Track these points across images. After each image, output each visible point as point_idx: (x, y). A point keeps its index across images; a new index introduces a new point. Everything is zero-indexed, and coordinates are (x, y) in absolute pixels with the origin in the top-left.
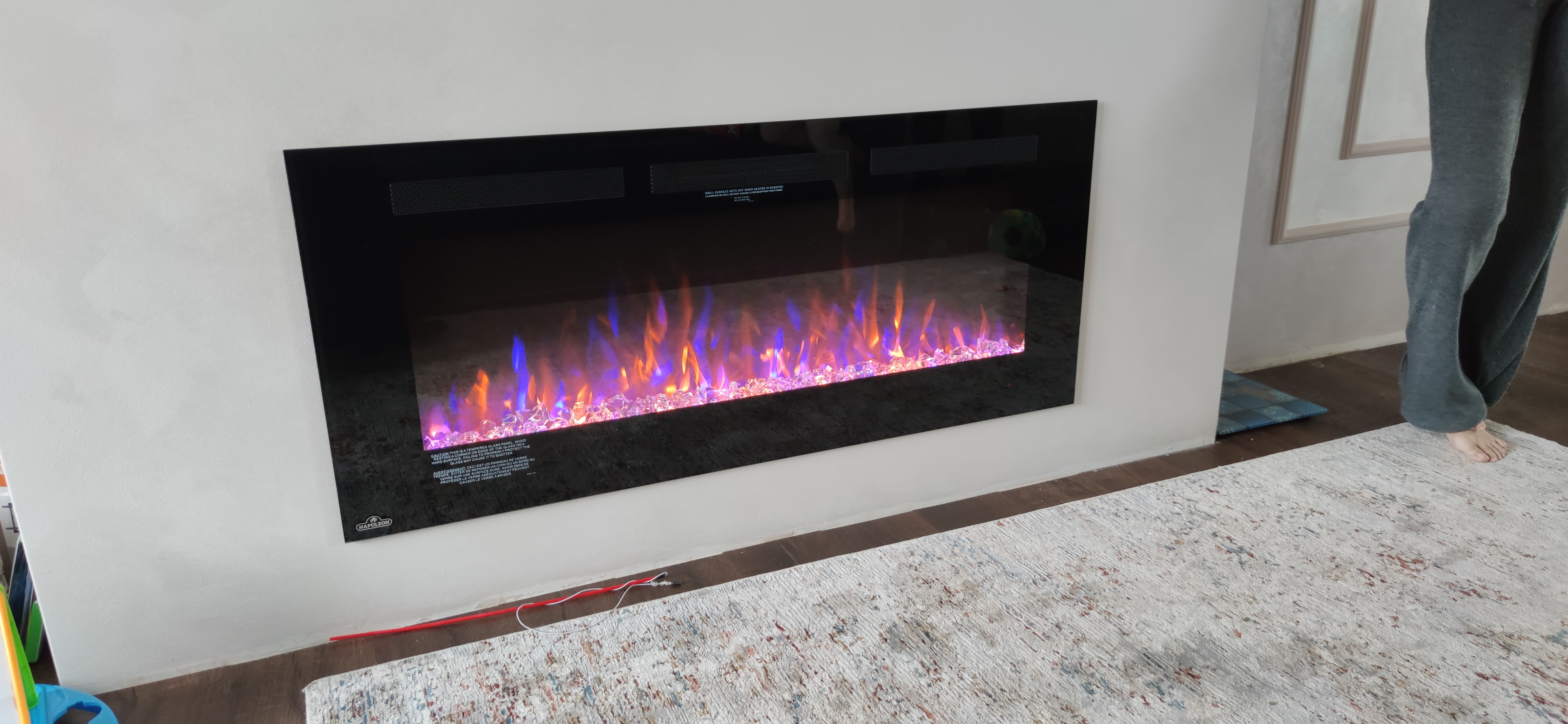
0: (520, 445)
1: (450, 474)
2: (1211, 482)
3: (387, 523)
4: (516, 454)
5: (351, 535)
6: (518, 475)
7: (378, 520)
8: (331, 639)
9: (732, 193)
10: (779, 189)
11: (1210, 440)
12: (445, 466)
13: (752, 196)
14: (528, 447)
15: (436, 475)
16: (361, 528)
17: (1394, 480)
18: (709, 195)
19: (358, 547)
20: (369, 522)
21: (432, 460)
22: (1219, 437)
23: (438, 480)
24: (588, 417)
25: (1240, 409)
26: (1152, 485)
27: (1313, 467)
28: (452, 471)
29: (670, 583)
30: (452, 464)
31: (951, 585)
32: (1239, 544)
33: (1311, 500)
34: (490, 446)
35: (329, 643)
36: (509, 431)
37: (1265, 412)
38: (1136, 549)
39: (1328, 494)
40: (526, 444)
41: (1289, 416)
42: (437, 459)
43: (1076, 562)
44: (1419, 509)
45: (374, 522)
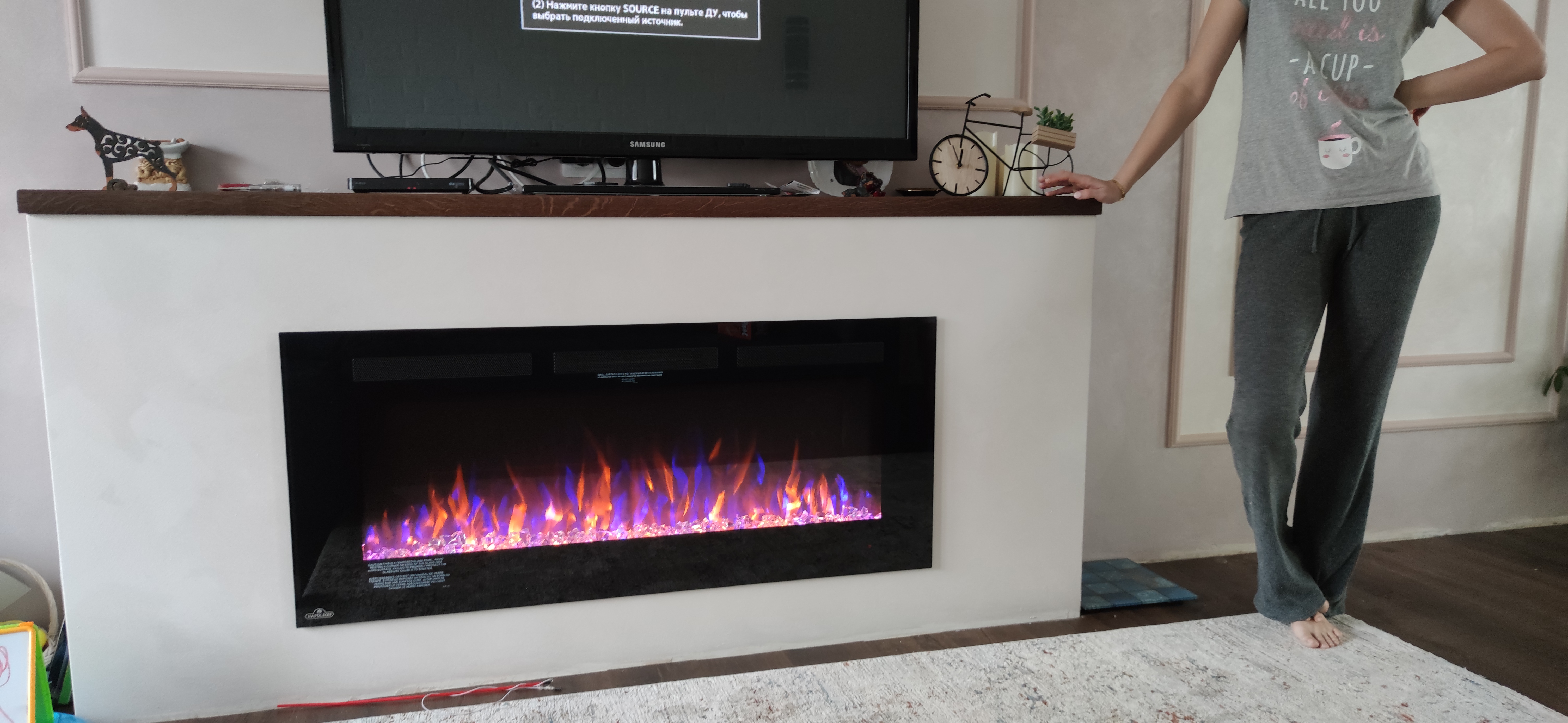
0: (439, 562)
1: (382, 580)
2: (1051, 645)
3: (329, 615)
4: (435, 569)
5: (302, 622)
6: (435, 586)
7: (323, 612)
8: (279, 706)
9: (620, 375)
10: (660, 374)
11: (1076, 614)
12: (379, 574)
13: (636, 378)
14: (445, 564)
15: (371, 580)
16: (310, 616)
17: (1217, 656)
18: (601, 376)
19: (307, 633)
20: (316, 613)
21: (369, 568)
22: (1083, 611)
23: (372, 584)
24: (497, 545)
25: (1117, 590)
26: (997, 645)
27: (1151, 640)
28: (384, 578)
29: (552, 688)
30: (384, 572)
31: (776, 706)
32: (1040, 694)
33: (1129, 666)
34: (415, 561)
35: (277, 710)
36: (431, 551)
37: (1139, 595)
38: (949, 690)
39: (1149, 662)
40: (443, 562)
41: (1161, 599)
42: (372, 568)
43: (889, 697)
44: (1222, 679)
45: (319, 613)
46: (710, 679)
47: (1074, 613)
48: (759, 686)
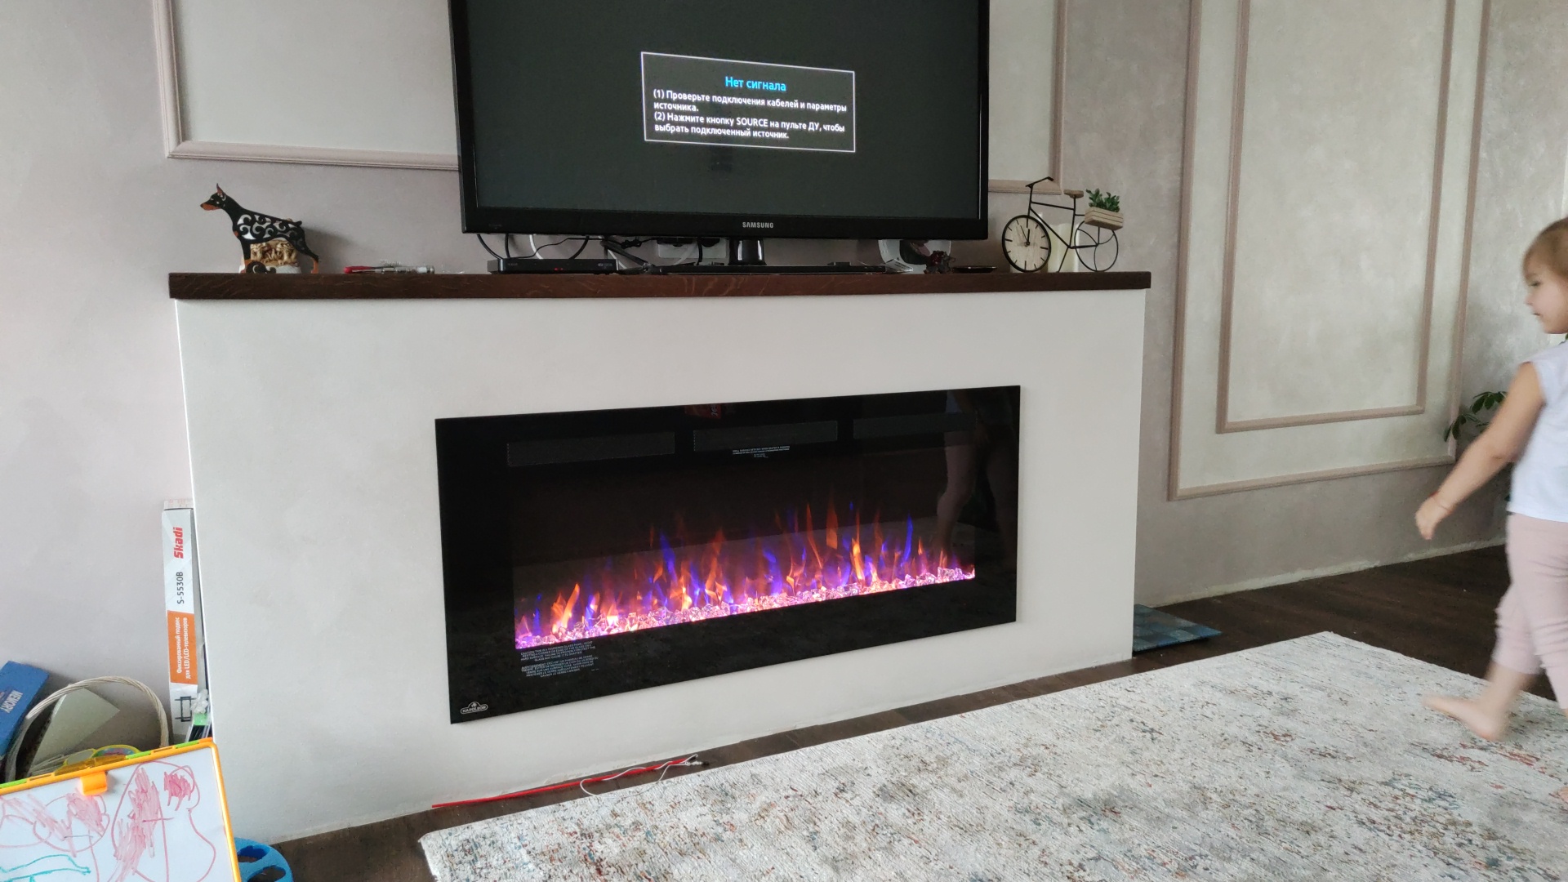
0: (588, 646)
1: (534, 669)
2: (1129, 684)
3: (484, 708)
4: (585, 653)
5: (457, 717)
6: (584, 671)
7: (478, 706)
8: (433, 806)
9: (753, 451)
10: (787, 448)
11: (1128, 656)
12: (530, 662)
13: (767, 453)
14: (594, 647)
15: (524, 669)
16: (465, 711)
17: (1271, 681)
18: (736, 452)
19: (459, 728)
20: (471, 707)
21: (521, 657)
22: (1135, 653)
23: (525, 673)
24: (639, 625)
25: (1151, 633)
26: (1082, 687)
27: (1209, 673)
28: (536, 666)
29: (701, 763)
30: (536, 660)
31: (926, 759)
32: (1150, 727)
33: (1207, 696)
34: (565, 647)
35: (431, 811)
36: (580, 636)
37: (1171, 635)
38: (1070, 731)
39: (1220, 691)
40: (592, 645)
41: (1191, 637)
42: (525, 657)
43: (1024, 741)
44: (1289, 700)
45: (475, 707)
46: (847, 740)
47: (1127, 655)
48: (898, 743)
